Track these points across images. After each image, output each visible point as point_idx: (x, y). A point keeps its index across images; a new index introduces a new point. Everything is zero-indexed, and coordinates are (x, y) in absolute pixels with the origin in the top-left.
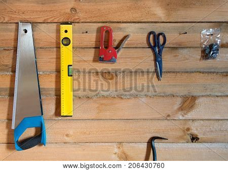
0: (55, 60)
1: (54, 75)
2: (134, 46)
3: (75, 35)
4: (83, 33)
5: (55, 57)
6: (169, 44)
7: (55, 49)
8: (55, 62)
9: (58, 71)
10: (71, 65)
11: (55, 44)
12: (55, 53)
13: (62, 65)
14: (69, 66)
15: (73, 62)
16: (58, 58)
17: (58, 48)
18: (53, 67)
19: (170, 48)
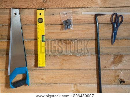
0: (34, 32)
1: (33, 42)
2: (83, 23)
3: (46, 16)
4: (51, 15)
5: (34, 30)
6: (106, 21)
7: (34, 25)
8: (34, 33)
9: (36, 39)
10: (44, 35)
11: (34, 22)
12: (34, 28)
13: (38, 35)
14: (42, 36)
15: (45, 33)
16: (36, 31)
17: (36, 24)
18: (33, 36)
19: (106, 24)
